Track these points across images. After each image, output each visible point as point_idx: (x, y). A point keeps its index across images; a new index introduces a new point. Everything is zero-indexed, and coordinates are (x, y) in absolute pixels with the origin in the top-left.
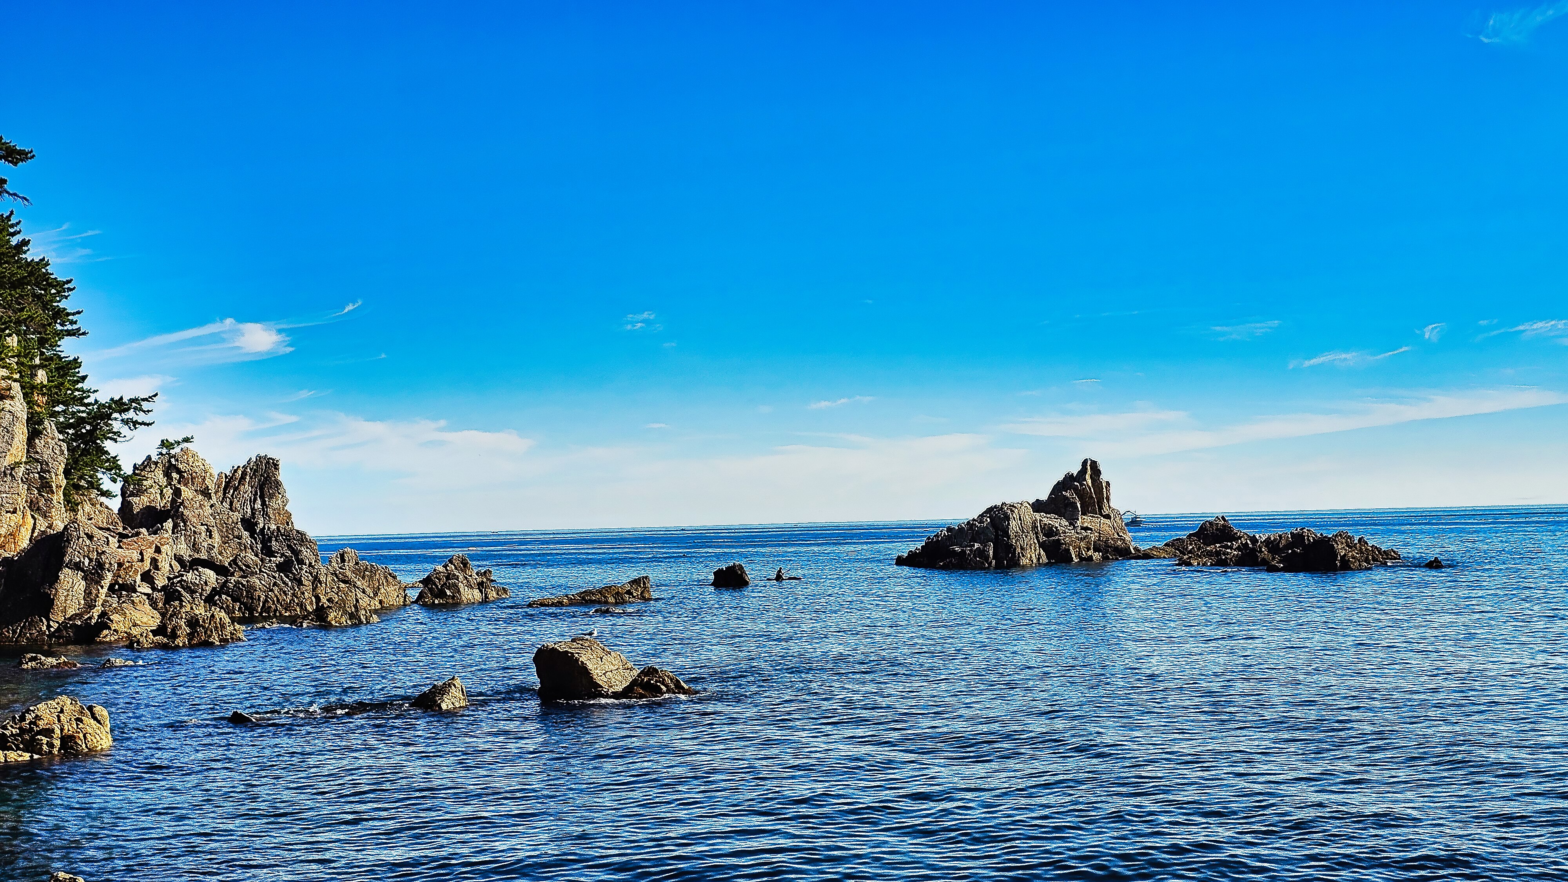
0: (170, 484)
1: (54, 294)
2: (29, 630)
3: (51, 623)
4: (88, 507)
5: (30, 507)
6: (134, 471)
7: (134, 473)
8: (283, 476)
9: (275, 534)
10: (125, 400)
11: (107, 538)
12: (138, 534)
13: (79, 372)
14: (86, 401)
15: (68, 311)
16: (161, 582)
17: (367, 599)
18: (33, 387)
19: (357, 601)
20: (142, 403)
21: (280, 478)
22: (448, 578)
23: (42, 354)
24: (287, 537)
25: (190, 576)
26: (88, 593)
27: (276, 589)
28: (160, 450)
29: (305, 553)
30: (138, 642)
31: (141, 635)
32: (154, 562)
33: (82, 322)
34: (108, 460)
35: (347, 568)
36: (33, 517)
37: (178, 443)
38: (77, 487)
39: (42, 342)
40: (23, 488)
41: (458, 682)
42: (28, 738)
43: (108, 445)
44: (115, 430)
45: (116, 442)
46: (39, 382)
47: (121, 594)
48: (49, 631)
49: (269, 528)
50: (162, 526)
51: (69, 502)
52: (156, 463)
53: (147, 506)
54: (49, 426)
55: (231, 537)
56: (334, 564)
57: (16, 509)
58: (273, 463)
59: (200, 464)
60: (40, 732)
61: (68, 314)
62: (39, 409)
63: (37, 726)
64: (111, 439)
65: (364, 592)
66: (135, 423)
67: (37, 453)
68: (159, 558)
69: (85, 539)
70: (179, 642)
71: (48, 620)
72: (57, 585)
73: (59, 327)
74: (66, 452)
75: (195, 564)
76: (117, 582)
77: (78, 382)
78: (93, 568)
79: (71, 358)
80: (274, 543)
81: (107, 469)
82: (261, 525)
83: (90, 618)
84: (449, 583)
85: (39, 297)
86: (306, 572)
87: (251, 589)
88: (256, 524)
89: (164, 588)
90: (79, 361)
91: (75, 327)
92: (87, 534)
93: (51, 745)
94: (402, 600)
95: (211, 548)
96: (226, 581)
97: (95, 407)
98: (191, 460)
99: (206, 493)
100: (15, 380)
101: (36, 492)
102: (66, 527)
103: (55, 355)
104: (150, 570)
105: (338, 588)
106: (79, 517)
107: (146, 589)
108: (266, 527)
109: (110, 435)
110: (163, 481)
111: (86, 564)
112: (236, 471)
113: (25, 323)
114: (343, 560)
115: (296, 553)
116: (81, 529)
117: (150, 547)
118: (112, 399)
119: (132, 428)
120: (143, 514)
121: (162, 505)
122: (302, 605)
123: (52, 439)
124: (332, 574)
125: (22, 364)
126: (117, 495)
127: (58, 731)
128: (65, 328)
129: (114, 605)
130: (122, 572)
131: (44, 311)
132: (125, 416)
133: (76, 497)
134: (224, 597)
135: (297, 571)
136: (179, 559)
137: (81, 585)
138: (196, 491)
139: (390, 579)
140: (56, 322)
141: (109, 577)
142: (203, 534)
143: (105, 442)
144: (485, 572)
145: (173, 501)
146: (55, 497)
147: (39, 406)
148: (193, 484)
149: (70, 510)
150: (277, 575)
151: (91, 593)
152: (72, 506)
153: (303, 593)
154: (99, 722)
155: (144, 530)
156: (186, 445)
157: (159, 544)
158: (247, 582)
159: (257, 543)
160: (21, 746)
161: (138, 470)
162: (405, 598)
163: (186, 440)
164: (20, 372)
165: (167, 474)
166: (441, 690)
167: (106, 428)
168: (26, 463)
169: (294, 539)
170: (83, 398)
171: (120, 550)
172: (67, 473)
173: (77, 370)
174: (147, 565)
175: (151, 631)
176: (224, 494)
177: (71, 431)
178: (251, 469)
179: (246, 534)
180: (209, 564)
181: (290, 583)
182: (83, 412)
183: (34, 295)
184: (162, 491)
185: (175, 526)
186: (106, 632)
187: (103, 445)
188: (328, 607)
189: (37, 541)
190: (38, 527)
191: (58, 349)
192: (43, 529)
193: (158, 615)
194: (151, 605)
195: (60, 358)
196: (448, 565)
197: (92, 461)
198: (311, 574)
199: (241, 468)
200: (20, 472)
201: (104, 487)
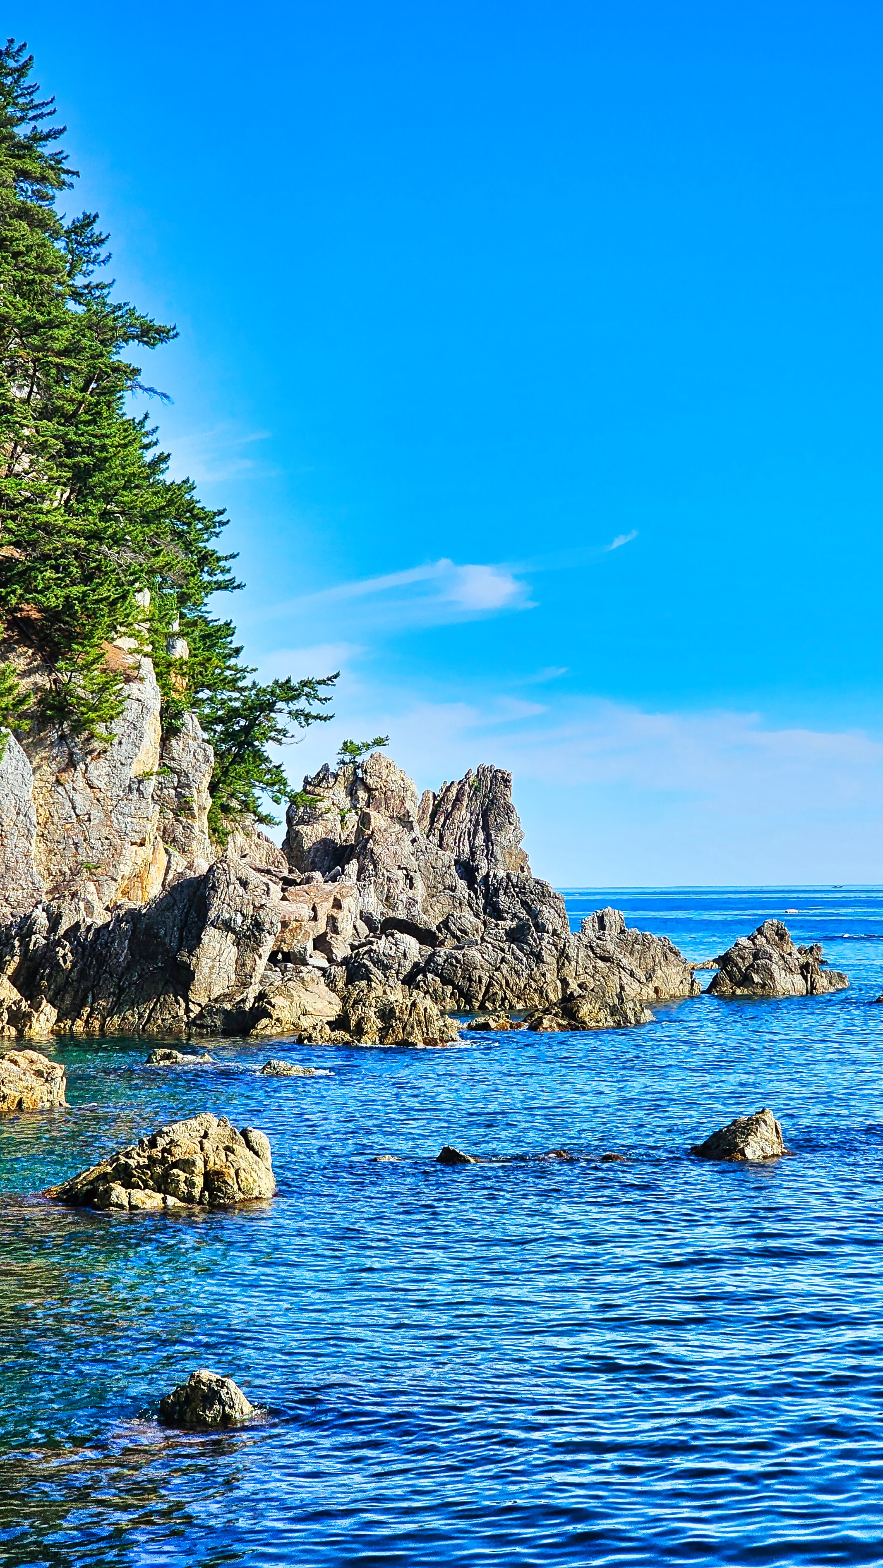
0: (355, 808)
1: (200, 530)
2: (161, 1013)
3: (191, 1006)
4: (240, 838)
5: (163, 838)
6: (305, 787)
7: (305, 790)
8: (514, 797)
9: (504, 884)
10: (295, 683)
11: (267, 885)
12: (308, 880)
13: (231, 643)
14: (240, 684)
15: (219, 554)
16: (341, 951)
17: (636, 985)
18: (170, 665)
19: (622, 988)
20: (318, 687)
21: (511, 800)
22: (756, 957)
23: (182, 616)
24: (522, 889)
25: (382, 945)
26: (241, 964)
27: (505, 967)
28: (341, 756)
29: (548, 914)
30: (310, 1038)
31: (315, 1029)
32: (332, 921)
33: (238, 571)
34: (269, 771)
35: (608, 938)
36: (166, 851)
37: (368, 747)
38: (226, 809)
39: (183, 599)
40: (153, 810)
41: (770, 1117)
42: (160, 1171)
43: (269, 749)
44: (279, 727)
45: (281, 744)
46: (178, 657)
47: (286, 967)
48: (188, 1017)
49: (495, 876)
50: (343, 870)
51: (215, 830)
52: (336, 776)
53: (324, 840)
54: (191, 722)
55: (441, 887)
56: (589, 932)
57: (144, 839)
58: (503, 778)
59: (397, 778)
60: (175, 1165)
61: (219, 559)
62: (176, 696)
63: (172, 1155)
64: (274, 739)
65: (632, 975)
66: (307, 716)
67: (174, 759)
68: (340, 915)
69: (238, 886)
70: (366, 1042)
71: (187, 1000)
72: (198, 951)
73: (206, 577)
74: (212, 759)
75: (391, 926)
76: (280, 950)
77: (230, 656)
78: (249, 929)
79: (221, 622)
80: (502, 898)
81: (267, 784)
82: (483, 872)
83: (243, 1001)
84: (758, 965)
85: (180, 535)
86: (548, 943)
87: (468, 967)
88: (477, 869)
89: (345, 961)
90: (232, 626)
91: (228, 577)
92: (239, 879)
93: (191, 1184)
94: (688, 987)
95: (412, 902)
96: (433, 954)
97: (254, 692)
98: (385, 772)
99: (405, 821)
100: (146, 655)
101: (171, 815)
102: (211, 868)
103: (200, 617)
104: (325, 934)
105: (595, 967)
106: (228, 853)
107: (319, 960)
108: (491, 874)
109: (273, 734)
110: (346, 803)
111: (239, 922)
112: (448, 789)
113: (160, 573)
114: (602, 927)
115: (534, 915)
116: (232, 871)
117: (327, 899)
118: (276, 682)
119: (304, 723)
120: (317, 850)
121: (343, 838)
122: (541, 993)
123: (195, 739)
124: (586, 947)
125: (156, 631)
126: (280, 822)
127: (200, 1164)
128: (215, 579)
129: (276, 984)
130: (287, 935)
131: (186, 554)
132: (295, 706)
133: (225, 823)
134: (430, 976)
135: (535, 941)
136: (367, 919)
137: (231, 953)
138: (391, 817)
139: (671, 956)
140: (202, 571)
141: (269, 944)
142: (401, 883)
143: (265, 744)
144: (812, 949)
145: (359, 832)
146: (196, 824)
147: (176, 691)
148: (387, 808)
149: (218, 843)
150: (506, 947)
151: (244, 965)
152: (218, 835)
153: (544, 975)
154: (256, 1153)
155: (317, 875)
156: (376, 750)
157: (339, 897)
158: (464, 955)
159: (477, 898)
160: (151, 1183)
161: (310, 784)
162: (692, 985)
163: (379, 742)
164: (152, 643)
165: (351, 793)
166: (744, 1128)
167: (266, 724)
168: (158, 774)
169: (531, 893)
170: (235, 681)
171: (285, 902)
172: (213, 788)
173: (229, 639)
174: (321, 926)
175: (328, 1023)
176: (432, 822)
177: (219, 728)
178: (470, 787)
179: (462, 884)
180: (409, 927)
181: (525, 959)
182: (236, 699)
183: (174, 532)
184: (343, 817)
185: (361, 870)
186: (264, 1021)
187: (263, 749)
188: (580, 996)
189: (173, 888)
190: (173, 867)
191: (204, 609)
192: (180, 871)
193: (337, 1000)
194: (327, 986)
195: (207, 623)
196: (756, 937)
197: (248, 772)
198: (555, 946)
199: (456, 784)
200: (150, 786)
201: (263, 811)
